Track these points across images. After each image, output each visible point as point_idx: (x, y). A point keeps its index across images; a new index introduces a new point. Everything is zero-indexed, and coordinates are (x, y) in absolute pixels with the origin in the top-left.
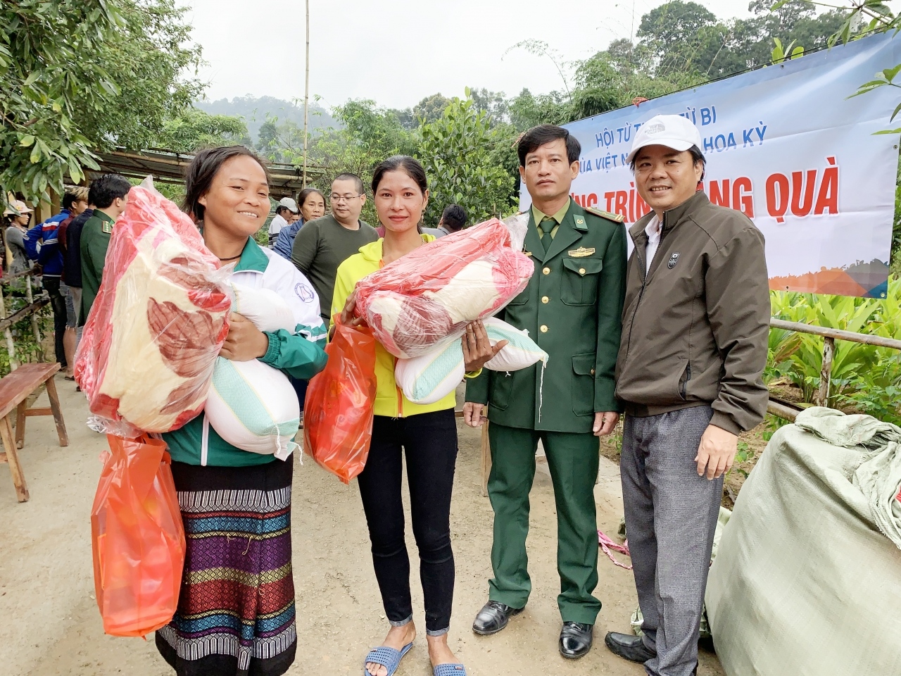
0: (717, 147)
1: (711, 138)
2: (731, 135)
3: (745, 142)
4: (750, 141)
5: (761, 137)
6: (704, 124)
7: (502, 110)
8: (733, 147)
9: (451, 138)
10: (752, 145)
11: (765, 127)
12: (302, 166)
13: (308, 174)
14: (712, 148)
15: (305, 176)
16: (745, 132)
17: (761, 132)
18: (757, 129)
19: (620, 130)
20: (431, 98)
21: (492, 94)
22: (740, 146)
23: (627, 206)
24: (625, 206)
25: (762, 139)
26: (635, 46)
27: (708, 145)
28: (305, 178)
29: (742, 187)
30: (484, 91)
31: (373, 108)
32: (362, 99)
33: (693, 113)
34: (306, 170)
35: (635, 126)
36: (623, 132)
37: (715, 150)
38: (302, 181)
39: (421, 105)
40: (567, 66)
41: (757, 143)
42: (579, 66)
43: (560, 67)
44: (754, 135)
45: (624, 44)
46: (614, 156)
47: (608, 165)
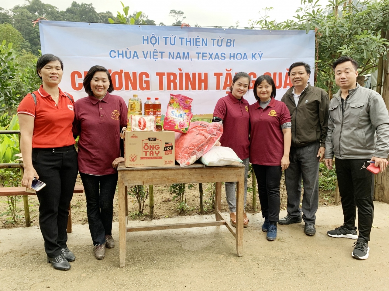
0: (237, 58)
2: (245, 54)
4: (255, 58)
6: (227, 46)
8: (246, 59)
10: (256, 60)
11: (262, 54)
16: (252, 54)
17: (260, 55)
19: (166, 38)
23: (178, 81)
25: (260, 58)
27: (232, 56)
33: (222, 40)
35: (180, 38)
41: (258, 59)
46: (162, 53)
47: (155, 57)
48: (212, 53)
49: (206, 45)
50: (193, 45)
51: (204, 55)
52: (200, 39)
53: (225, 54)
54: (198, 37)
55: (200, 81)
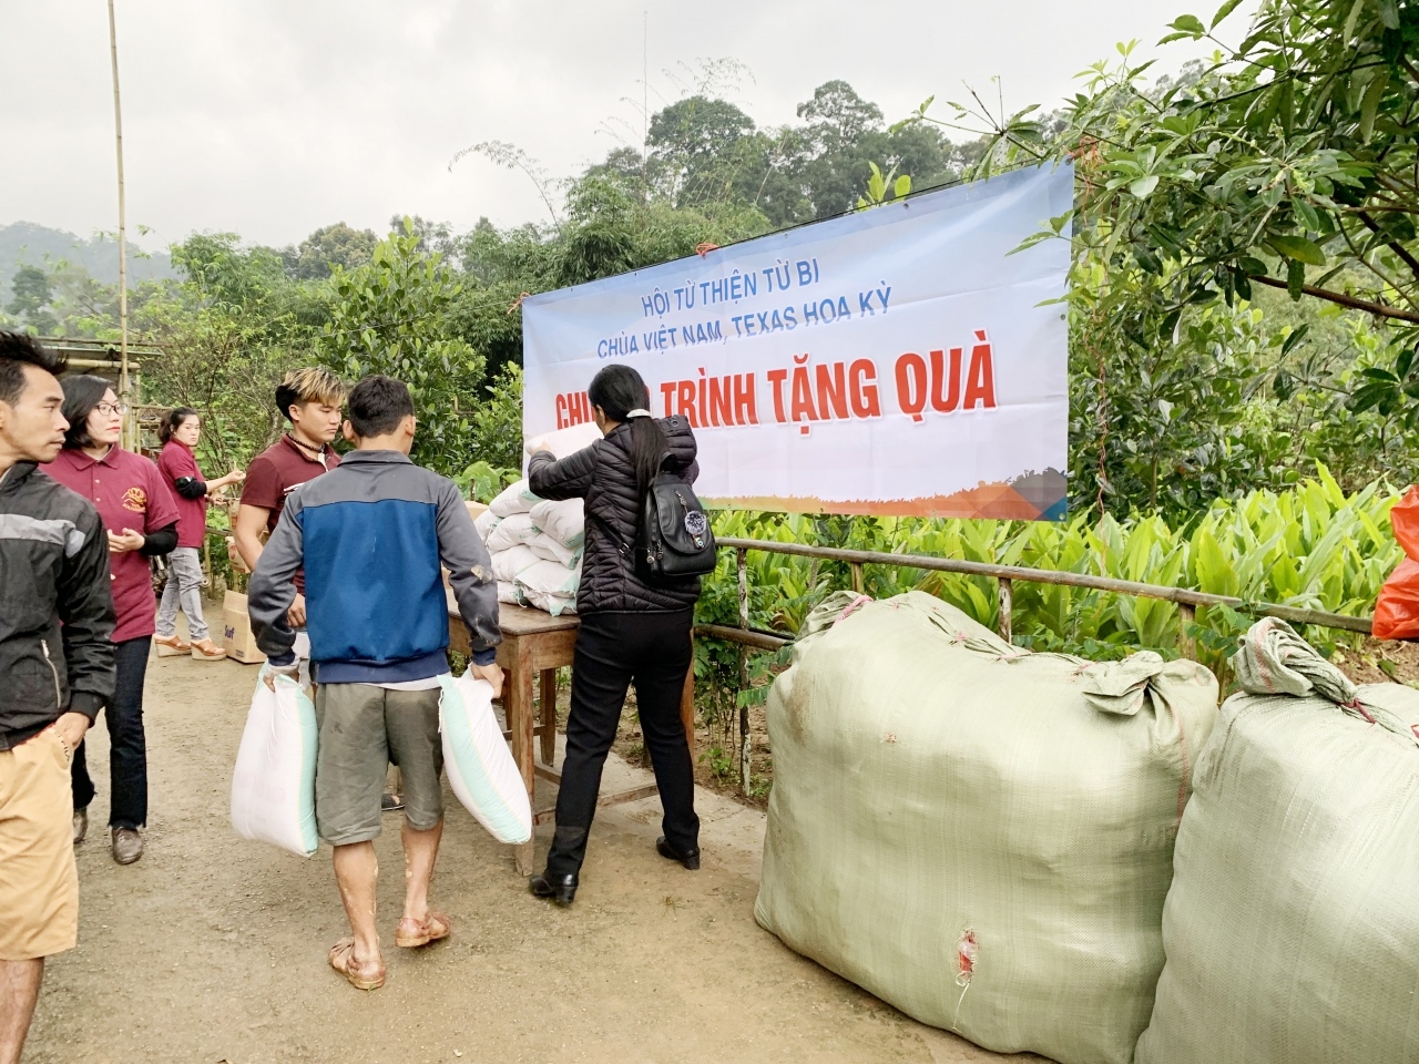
0: (823, 317)
1: (815, 304)
2: (842, 300)
3: (863, 310)
4: (870, 309)
5: (885, 302)
6: (802, 283)
7: (448, 250)
8: (846, 317)
9: (386, 297)
10: (872, 314)
11: (889, 289)
12: (120, 344)
13: (132, 357)
14: (817, 319)
15: (125, 360)
16: (861, 295)
17: (884, 295)
18: (879, 292)
19: (679, 292)
20: (329, 230)
21: (430, 225)
22: (856, 315)
23: (696, 403)
24: (694, 403)
25: (885, 306)
26: (645, 158)
27: (810, 314)
28: (125, 364)
29: (862, 373)
30: (418, 221)
31: (235, 246)
32: (216, 231)
33: (786, 267)
34: (126, 350)
35: (701, 286)
36: (683, 294)
37: (821, 320)
38: (120, 370)
39: (312, 240)
40: (552, 186)
41: (879, 310)
42: (571, 186)
43: (542, 187)
44: (874, 301)
45: (629, 155)
46: (672, 331)
47: (663, 343)
48: (766, 313)
49: (754, 292)
50: (726, 299)
51: (749, 321)
52: (739, 278)
53: (793, 312)
54: (736, 275)
55: (740, 399)
